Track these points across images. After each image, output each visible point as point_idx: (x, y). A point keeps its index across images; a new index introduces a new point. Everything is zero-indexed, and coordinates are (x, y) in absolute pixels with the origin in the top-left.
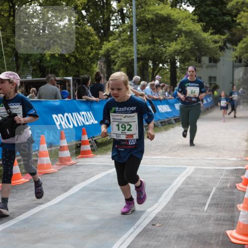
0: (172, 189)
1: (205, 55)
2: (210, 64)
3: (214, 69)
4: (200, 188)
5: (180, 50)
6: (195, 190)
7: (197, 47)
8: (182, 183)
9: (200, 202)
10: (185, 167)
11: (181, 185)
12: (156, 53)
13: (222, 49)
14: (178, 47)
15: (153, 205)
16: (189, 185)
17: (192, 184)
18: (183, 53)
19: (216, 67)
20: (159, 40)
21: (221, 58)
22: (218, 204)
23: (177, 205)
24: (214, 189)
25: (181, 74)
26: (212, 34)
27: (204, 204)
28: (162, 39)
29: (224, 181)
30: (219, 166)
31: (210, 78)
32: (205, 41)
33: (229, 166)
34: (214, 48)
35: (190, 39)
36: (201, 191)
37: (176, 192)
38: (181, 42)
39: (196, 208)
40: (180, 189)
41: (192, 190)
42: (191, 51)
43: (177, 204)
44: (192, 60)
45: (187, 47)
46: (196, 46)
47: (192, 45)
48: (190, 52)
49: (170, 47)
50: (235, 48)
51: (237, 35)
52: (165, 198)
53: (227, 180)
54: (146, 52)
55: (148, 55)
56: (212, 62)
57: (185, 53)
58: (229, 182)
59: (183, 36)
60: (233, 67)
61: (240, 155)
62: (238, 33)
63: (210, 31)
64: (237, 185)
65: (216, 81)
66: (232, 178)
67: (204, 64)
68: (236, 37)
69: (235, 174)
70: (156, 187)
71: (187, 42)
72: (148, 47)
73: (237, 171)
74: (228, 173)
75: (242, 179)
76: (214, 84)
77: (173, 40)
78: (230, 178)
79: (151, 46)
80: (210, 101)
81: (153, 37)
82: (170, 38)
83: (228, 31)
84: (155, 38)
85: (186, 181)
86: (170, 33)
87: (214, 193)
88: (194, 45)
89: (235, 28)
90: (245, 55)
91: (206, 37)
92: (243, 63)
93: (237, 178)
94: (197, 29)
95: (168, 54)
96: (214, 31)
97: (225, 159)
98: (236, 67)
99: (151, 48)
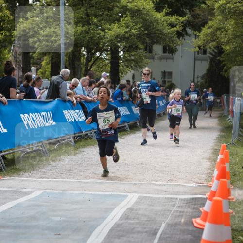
0: (106, 224)
1: (157, 42)
2: (164, 55)
3: (170, 61)
4: (144, 224)
5: (124, 35)
6: (137, 226)
7: (146, 32)
8: (121, 217)
10: (126, 194)
11: (119, 220)
12: (92, 38)
13: (180, 34)
16: (130, 219)
17: (134, 219)
18: (128, 38)
19: (173, 59)
20: (95, 21)
21: (179, 48)
24: (163, 225)
25: (125, 67)
26: (167, 14)
28: (99, 18)
29: (178, 214)
30: (171, 194)
31: (164, 73)
32: (158, 23)
33: (185, 193)
34: (169, 33)
35: (138, 20)
36: (145, 228)
38: (125, 24)
40: (117, 225)
42: (139, 37)
44: (140, 49)
45: (133, 31)
46: (145, 30)
47: (140, 28)
48: (137, 38)
49: (110, 30)
50: (197, 34)
51: (201, 16)
52: (97, 237)
53: (181, 214)
54: (78, 35)
55: (81, 40)
56: (167, 52)
57: (130, 39)
58: (184, 216)
59: (129, 16)
60: (195, 60)
61: (200, 179)
62: (202, 14)
63: (164, 10)
64: (194, 220)
65: (171, 77)
66: (188, 210)
67: (156, 55)
68: (200, 20)
69: (192, 204)
70: (84, 222)
71: (134, 24)
72: (80, 29)
73: (195, 201)
74: (183, 203)
75: (201, 212)
76: (168, 81)
77: (114, 21)
78: (186, 210)
79: (84, 28)
80: (163, 105)
81: (88, 15)
82: (111, 17)
83: (189, 11)
84: (90, 18)
85: (126, 215)
86: (111, 10)
87: (163, 231)
88: (142, 29)
89: (198, 7)
90: (211, 44)
91: (160, 18)
92: (208, 55)
93: (195, 210)
94: (148, 7)
95: (107, 40)
96: (170, 10)
97: (180, 185)
98: (198, 60)
99: (85, 31)
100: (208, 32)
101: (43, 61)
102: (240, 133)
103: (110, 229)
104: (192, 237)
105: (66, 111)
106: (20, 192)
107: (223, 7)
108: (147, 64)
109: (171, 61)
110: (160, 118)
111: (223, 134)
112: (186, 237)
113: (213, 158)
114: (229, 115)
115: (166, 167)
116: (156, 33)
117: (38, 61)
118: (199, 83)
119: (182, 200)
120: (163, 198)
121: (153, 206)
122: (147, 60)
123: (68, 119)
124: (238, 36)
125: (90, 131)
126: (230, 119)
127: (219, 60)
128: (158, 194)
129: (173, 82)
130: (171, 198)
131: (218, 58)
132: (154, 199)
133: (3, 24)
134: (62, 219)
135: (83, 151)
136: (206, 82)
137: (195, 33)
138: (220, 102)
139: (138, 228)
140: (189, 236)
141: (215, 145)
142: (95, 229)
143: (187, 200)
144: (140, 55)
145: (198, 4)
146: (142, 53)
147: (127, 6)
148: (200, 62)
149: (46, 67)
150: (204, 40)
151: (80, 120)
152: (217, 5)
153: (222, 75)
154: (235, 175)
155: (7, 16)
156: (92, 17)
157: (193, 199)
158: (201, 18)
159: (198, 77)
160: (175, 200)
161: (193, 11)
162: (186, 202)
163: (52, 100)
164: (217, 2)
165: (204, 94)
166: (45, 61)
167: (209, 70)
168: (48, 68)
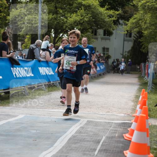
1: (101, 28)
2: (104, 37)
4: (91, 136)
5: (79, 21)
6: (87, 137)
7: (94, 20)
8: (76, 132)
9: (91, 148)
10: (79, 119)
11: (75, 133)
12: (58, 23)
13: (116, 23)
14: (78, 18)
15: (49, 149)
16: (82, 133)
17: (85, 133)
18: (82, 24)
19: (110, 39)
20: (61, 11)
21: (114, 32)
22: (107, 150)
23: (71, 150)
24: (104, 138)
26: (107, 9)
27: (95, 150)
28: (64, 10)
29: (113, 132)
30: (109, 120)
31: (104, 49)
32: (101, 14)
33: (118, 120)
34: (108, 21)
35: (89, 12)
36: (92, 139)
37: (70, 139)
38: (81, 14)
39: (87, 153)
40: (74, 137)
41: (85, 137)
42: (89, 22)
43: (70, 148)
44: (89, 32)
45: (85, 19)
46: (93, 18)
47: (90, 17)
48: (88, 24)
49: (71, 18)
50: (127, 23)
51: (129, 12)
52: (61, 143)
53: (115, 131)
54: (50, 20)
55: (51, 23)
56: (106, 35)
57: (84, 24)
58: (117, 133)
59: (83, 9)
60: (124, 41)
61: (127, 112)
62: (130, 11)
63: (106, 7)
64: (124, 135)
65: (108, 52)
66: (120, 130)
67: (99, 35)
68: (128, 14)
69: (123, 126)
70: (52, 134)
71: (86, 15)
72: (51, 16)
73: (124, 125)
74: (117, 126)
75: (129, 131)
76: (107, 54)
77: (73, 12)
78: (118, 129)
79: (54, 16)
80: (103, 68)
81: (56, 8)
82: (71, 10)
83: (122, 9)
84: (58, 9)
85: (79, 131)
86: (71, 5)
87: (104, 141)
88: (91, 18)
89: (127, 6)
90: (135, 29)
91: (102, 11)
92: (132, 38)
93: (124, 130)
94: (95, 4)
95: (69, 24)
96: (110, 6)
97: (114, 115)
98: (126, 41)
99: (54, 18)
100: (134, 22)
101: (26, 39)
102: (153, 87)
103: (69, 138)
104: (123, 145)
105: (41, 68)
106: (10, 115)
107: (144, 5)
108: (93, 42)
109: (109, 41)
110: (100, 77)
111: (142, 87)
112: (119, 145)
113: (135, 100)
114: (145, 76)
115: (105, 104)
116: (100, 21)
117: (23, 38)
118: (126, 56)
119: (116, 124)
120: (104, 122)
121: (97, 126)
122: (93, 39)
123: (42, 73)
124: (153, 24)
125: (56, 81)
126: (146, 78)
127: (139, 41)
128: (100, 119)
129: (109, 54)
130: (109, 122)
131: (139, 40)
132: (97, 123)
133: (2, 9)
134: (37, 131)
135: (51, 94)
136: (131, 55)
137: (125, 22)
138: (140, 68)
139: (87, 138)
140: (121, 145)
141: (137, 93)
142: (59, 138)
143: (119, 124)
144: (89, 36)
145: (127, 4)
146: (90, 35)
147: (82, 3)
148: (127, 42)
149: (28, 43)
150: (131, 27)
151: (50, 74)
152: (140, 4)
153: (141, 51)
154: (150, 111)
155: (5, 4)
156: (59, 9)
157: (123, 123)
158: (129, 13)
159: (125, 52)
160: (111, 124)
161: (124, 9)
162: (118, 125)
163: (32, 60)
164: (140, 2)
165: (129, 63)
166: (27, 39)
167: (133, 48)
168: (29, 43)
